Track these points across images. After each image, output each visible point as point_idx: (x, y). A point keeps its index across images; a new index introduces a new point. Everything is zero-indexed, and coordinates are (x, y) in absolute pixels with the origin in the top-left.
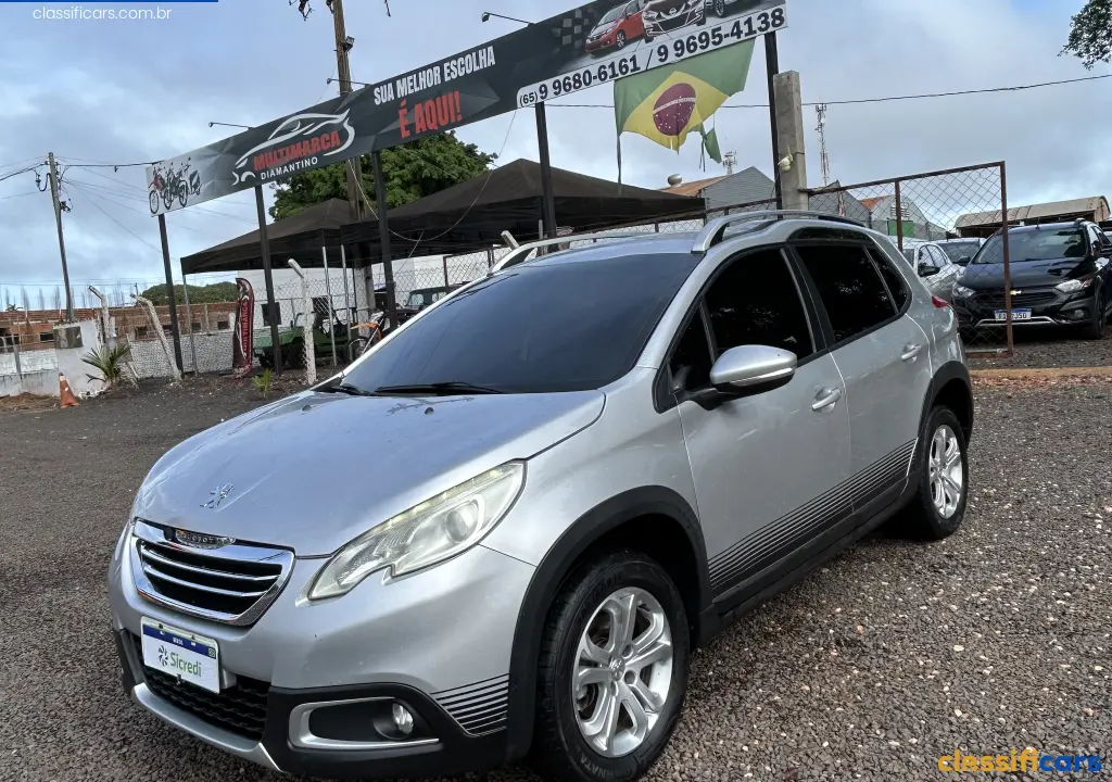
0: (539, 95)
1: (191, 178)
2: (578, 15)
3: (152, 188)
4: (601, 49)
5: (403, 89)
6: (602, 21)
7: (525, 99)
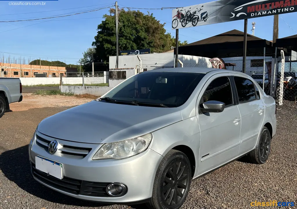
1: (202, 14)
3: (175, 18)
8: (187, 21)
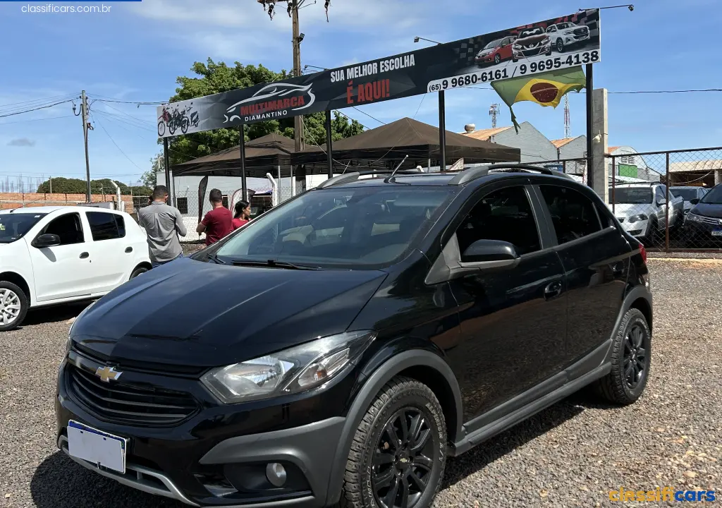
0: (442, 86)
1: (192, 116)
2: (471, 42)
3: (161, 120)
4: (485, 63)
5: (351, 74)
6: (486, 47)
7: (433, 88)
8: (175, 125)
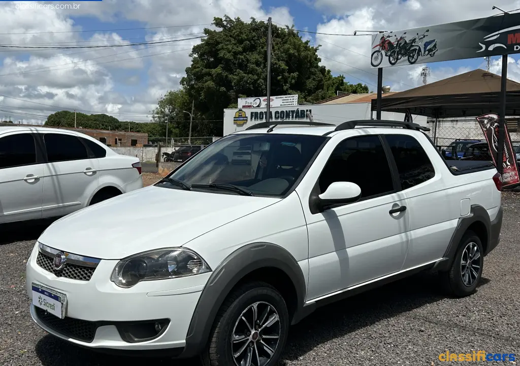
1: (426, 45)
3: (377, 49)
8: (398, 55)
